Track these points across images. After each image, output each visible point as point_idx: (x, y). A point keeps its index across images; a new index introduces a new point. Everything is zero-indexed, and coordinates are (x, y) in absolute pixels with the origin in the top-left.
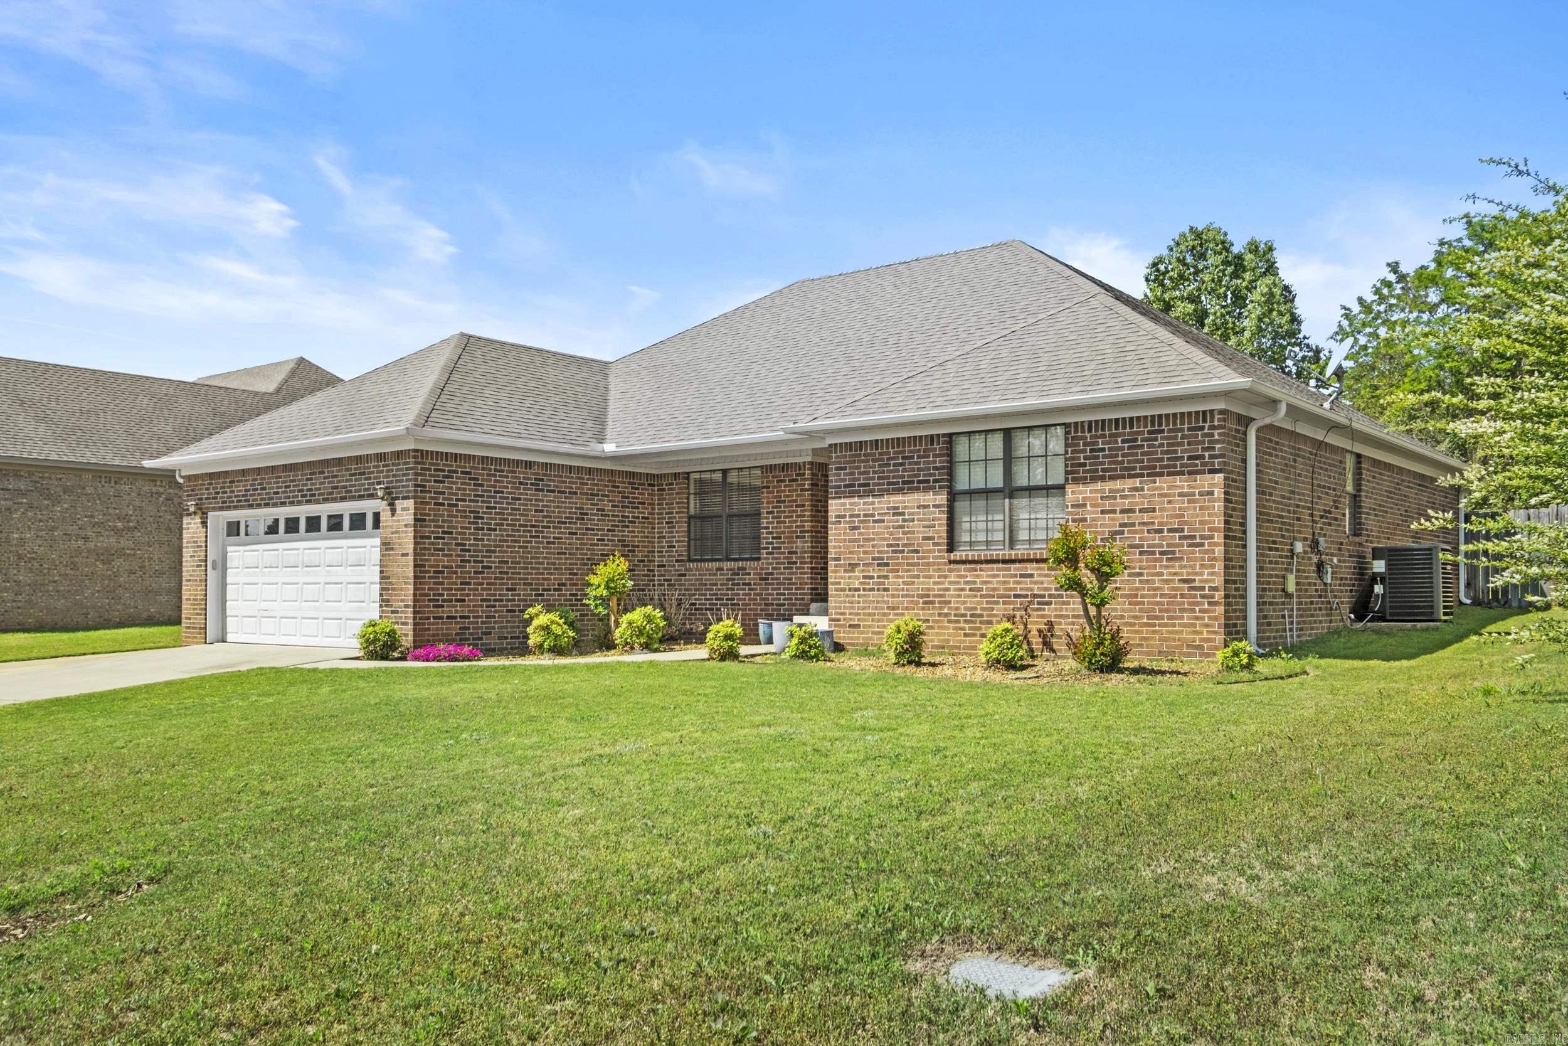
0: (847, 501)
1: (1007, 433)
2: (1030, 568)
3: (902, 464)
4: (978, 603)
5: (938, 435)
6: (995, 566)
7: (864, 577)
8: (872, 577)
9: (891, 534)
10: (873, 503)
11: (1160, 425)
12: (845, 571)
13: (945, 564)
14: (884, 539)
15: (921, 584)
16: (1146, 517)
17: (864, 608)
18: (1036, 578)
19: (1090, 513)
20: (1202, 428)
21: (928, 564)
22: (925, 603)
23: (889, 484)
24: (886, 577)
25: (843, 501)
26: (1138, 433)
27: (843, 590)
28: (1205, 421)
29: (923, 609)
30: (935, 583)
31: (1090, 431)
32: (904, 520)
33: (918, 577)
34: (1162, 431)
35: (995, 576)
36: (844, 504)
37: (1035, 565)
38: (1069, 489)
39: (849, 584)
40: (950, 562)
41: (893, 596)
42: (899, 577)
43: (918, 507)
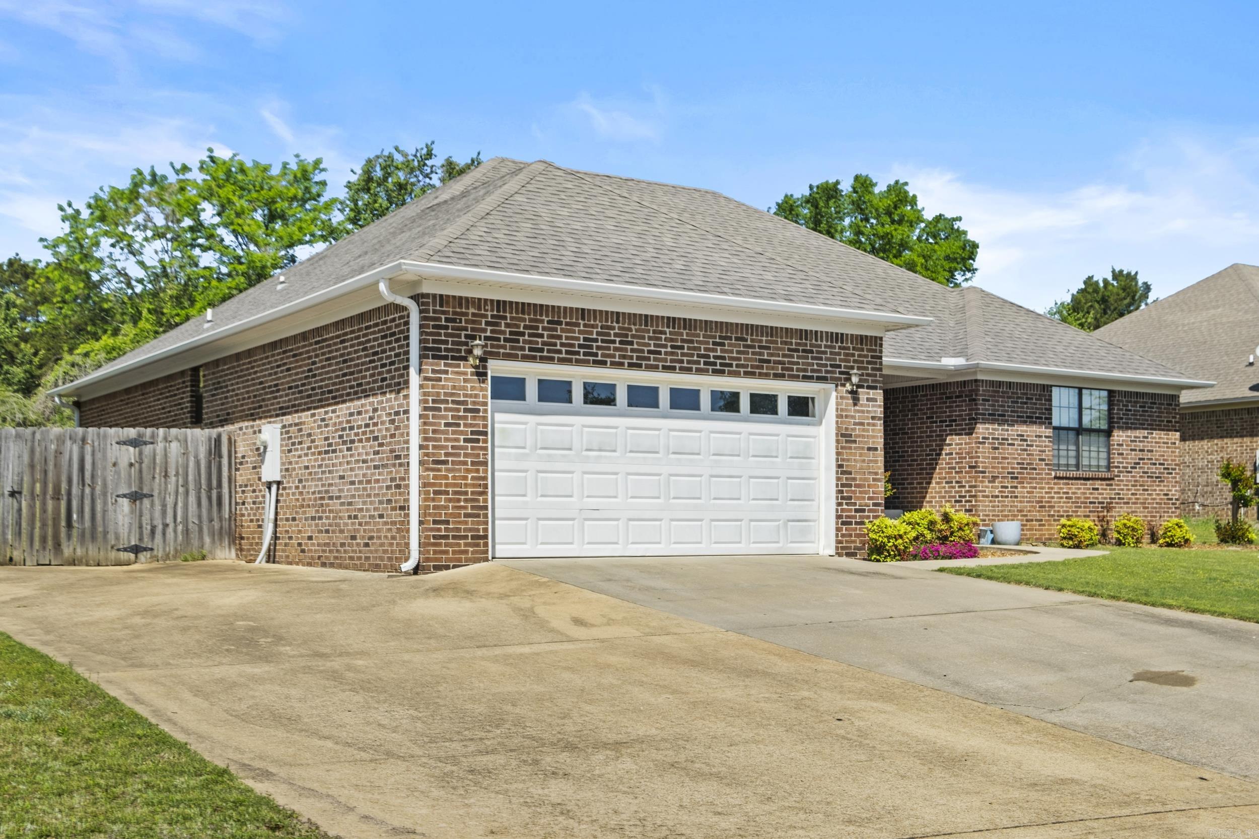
0: (990, 426)
1: (1080, 391)
2: (1097, 484)
3: (1026, 403)
4: (1071, 507)
6: (1079, 482)
7: (1002, 487)
8: (1007, 487)
9: (1019, 454)
10: (1007, 430)
11: (1155, 399)
12: (989, 482)
13: (1051, 479)
14: (1015, 458)
15: (1037, 494)
16: (1149, 455)
17: (1002, 511)
18: (1100, 491)
19: (1124, 450)
21: (1042, 479)
22: (1040, 507)
23: (1018, 417)
24: (1016, 487)
25: (987, 426)
26: (1146, 403)
27: (987, 497)
29: (1039, 511)
30: (1046, 493)
31: (1126, 397)
32: (1027, 445)
33: (1035, 488)
34: (1156, 404)
35: (1079, 489)
36: (988, 429)
37: (1100, 482)
38: (1116, 433)
39: (991, 492)
40: (1056, 478)
41: (1021, 502)
42: (1023, 487)
43: (1036, 436)
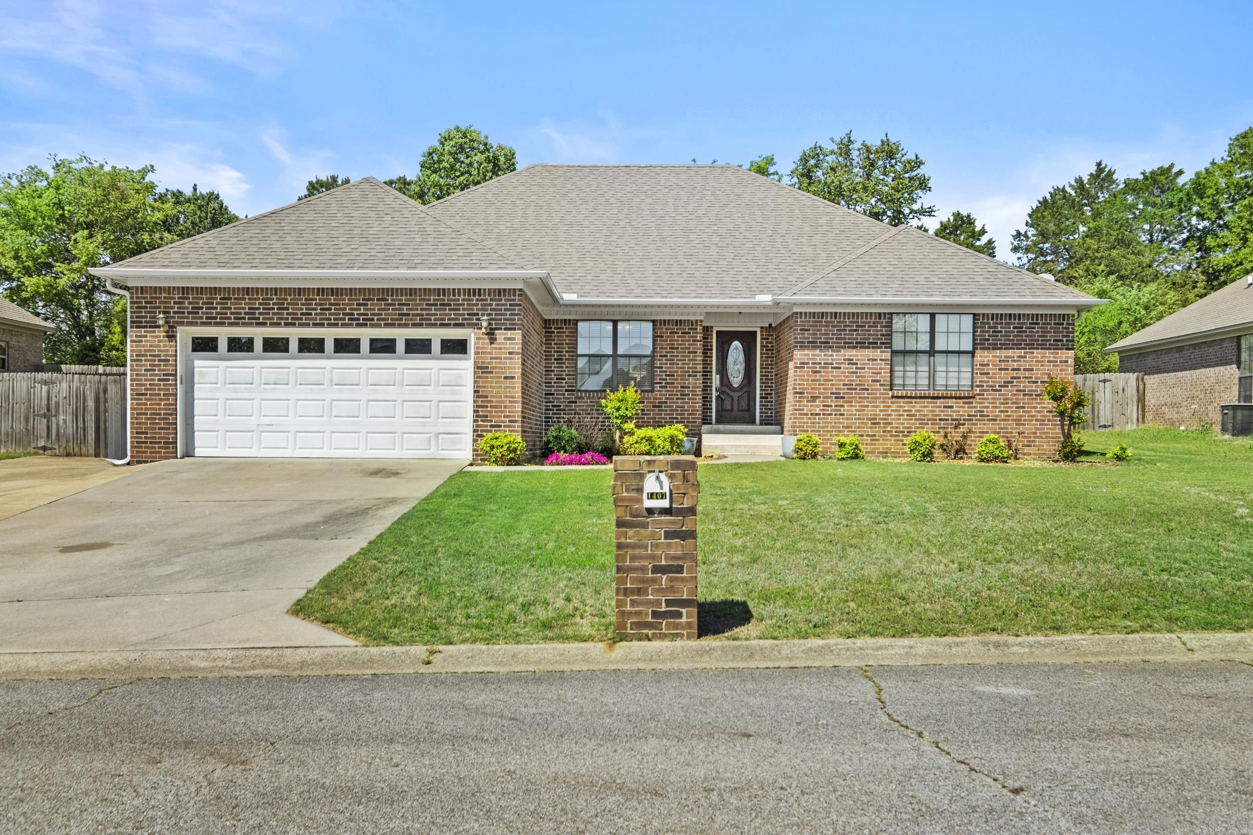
0: (810, 353)
1: (933, 316)
2: (950, 402)
3: (855, 330)
4: (913, 424)
5: (885, 314)
6: (926, 400)
7: (824, 406)
8: (831, 406)
9: (847, 377)
10: (832, 355)
11: (1037, 319)
12: (808, 401)
13: (889, 398)
14: (841, 380)
15: (869, 412)
16: (1027, 374)
17: (824, 427)
18: (954, 409)
19: (991, 369)
20: (1062, 324)
21: (876, 398)
22: (872, 424)
23: (845, 343)
24: (842, 406)
25: (806, 352)
26: (1024, 323)
27: (806, 414)
28: (1064, 320)
29: (871, 428)
30: (881, 411)
31: (993, 319)
32: (857, 368)
33: (867, 406)
34: (1038, 324)
35: (925, 407)
36: (808, 355)
37: (954, 400)
38: (978, 353)
39: (811, 410)
40: (893, 397)
41: (847, 419)
42: (852, 406)
43: (868, 360)
